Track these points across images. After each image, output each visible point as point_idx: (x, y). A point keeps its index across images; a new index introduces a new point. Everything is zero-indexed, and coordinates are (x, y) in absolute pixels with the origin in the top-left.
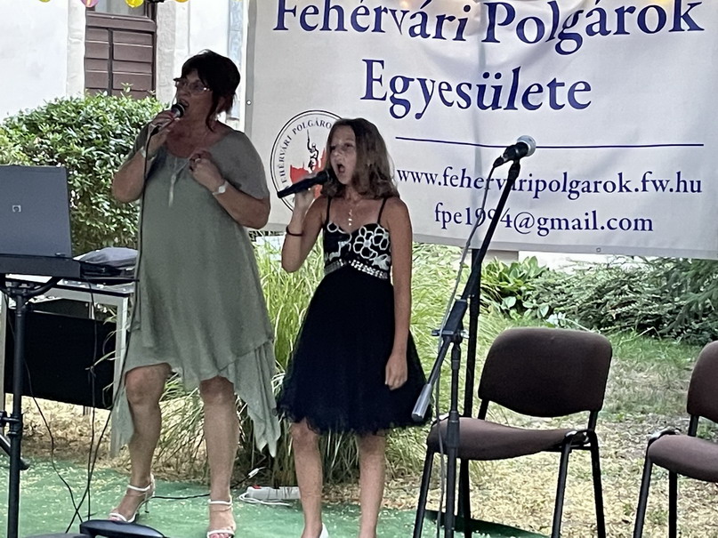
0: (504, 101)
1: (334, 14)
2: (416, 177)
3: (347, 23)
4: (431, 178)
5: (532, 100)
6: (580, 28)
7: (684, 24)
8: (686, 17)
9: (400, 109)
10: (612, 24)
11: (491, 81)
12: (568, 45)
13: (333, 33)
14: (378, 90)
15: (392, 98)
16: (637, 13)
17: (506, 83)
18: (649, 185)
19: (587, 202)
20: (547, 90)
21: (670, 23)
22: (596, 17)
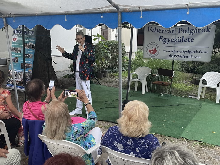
0: (181, 41)
1: (156, 30)
2: (167, 51)
3: (158, 31)
4: (169, 51)
5: (185, 41)
6: (193, 32)
7: (208, 31)
8: (208, 30)
9: (164, 42)
10: (198, 31)
11: (179, 38)
12: (191, 34)
13: (156, 32)
14: (161, 40)
15: (163, 41)
16: (201, 30)
17: (182, 38)
18: (200, 52)
19: (191, 54)
20: (188, 40)
21: (206, 31)
22: (196, 30)
